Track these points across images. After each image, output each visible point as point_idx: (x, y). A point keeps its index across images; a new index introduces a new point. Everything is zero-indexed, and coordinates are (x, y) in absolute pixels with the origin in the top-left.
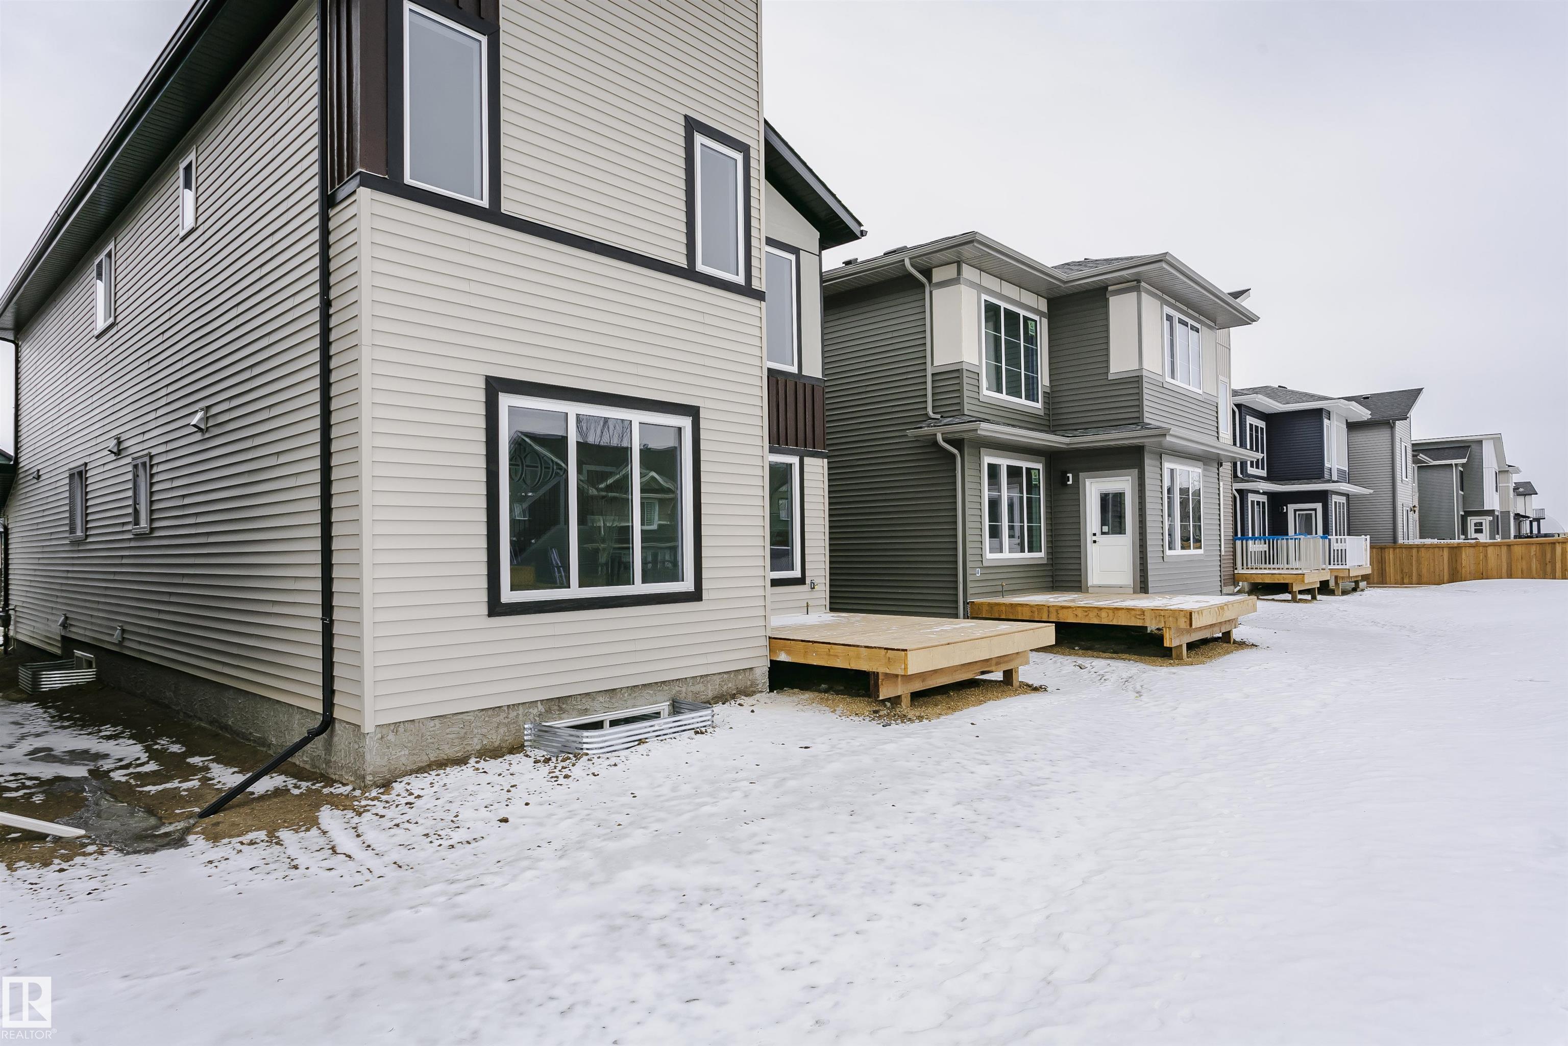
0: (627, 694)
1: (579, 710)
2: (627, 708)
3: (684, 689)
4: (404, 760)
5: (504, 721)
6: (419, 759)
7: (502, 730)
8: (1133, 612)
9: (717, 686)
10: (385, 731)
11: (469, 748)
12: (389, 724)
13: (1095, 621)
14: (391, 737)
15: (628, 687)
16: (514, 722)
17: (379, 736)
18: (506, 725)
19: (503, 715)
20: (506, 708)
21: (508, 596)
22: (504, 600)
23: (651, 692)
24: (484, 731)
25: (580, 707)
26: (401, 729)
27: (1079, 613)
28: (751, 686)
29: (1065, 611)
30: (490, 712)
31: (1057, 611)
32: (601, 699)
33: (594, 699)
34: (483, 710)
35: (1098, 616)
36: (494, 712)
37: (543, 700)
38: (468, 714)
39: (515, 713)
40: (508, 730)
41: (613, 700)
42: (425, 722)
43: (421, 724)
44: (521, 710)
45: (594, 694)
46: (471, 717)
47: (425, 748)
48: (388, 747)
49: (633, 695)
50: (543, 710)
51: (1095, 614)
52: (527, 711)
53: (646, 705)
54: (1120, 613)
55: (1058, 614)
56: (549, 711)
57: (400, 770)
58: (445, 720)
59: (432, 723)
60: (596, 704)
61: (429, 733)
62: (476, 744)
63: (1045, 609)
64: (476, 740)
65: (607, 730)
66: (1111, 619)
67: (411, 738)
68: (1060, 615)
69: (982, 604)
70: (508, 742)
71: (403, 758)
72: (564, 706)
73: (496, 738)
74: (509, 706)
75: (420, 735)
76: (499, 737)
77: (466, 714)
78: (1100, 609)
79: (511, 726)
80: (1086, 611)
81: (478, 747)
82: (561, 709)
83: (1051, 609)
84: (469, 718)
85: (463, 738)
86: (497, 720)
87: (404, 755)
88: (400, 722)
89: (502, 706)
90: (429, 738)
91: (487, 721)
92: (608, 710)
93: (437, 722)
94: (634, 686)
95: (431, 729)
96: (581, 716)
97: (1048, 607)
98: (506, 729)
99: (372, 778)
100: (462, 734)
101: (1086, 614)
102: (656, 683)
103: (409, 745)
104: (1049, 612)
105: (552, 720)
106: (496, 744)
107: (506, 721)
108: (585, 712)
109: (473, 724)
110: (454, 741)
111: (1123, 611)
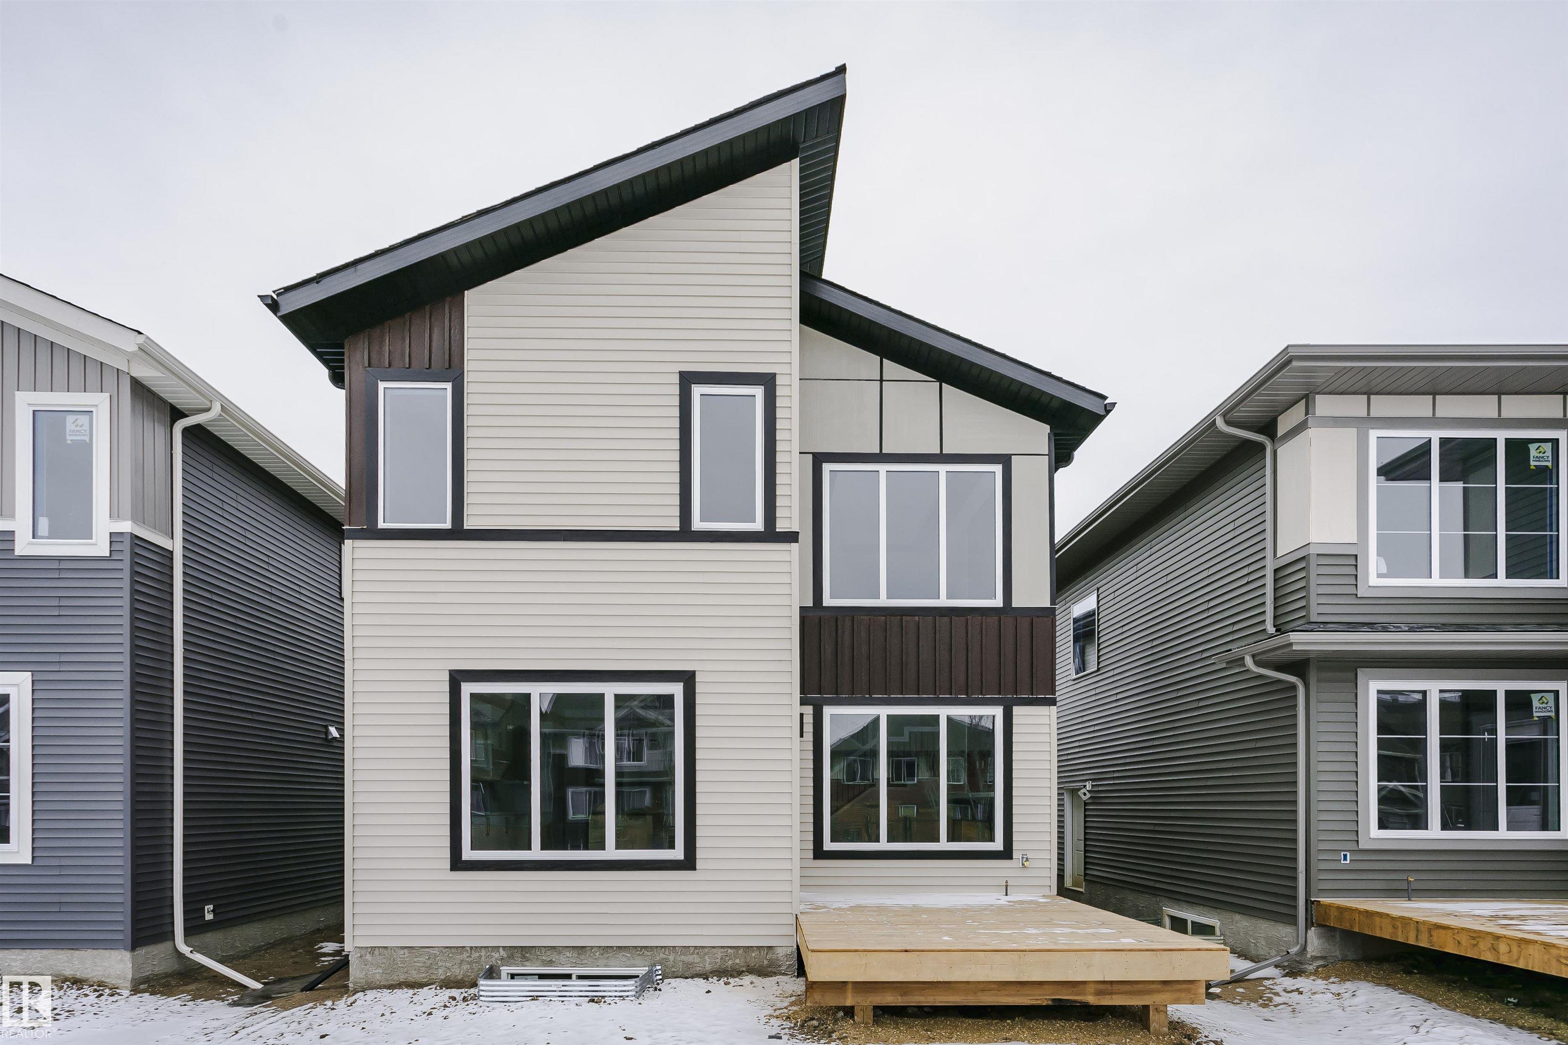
0: (598, 953)
1: (543, 961)
2: (598, 966)
3: (671, 958)
4: (378, 977)
5: (467, 959)
6: (391, 978)
7: (465, 967)
8: (1554, 951)
9: (719, 960)
10: (363, 952)
11: (434, 977)
12: (367, 947)
13: (1489, 957)
14: (368, 957)
15: (600, 947)
16: (476, 962)
17: (359, 955)
18: (470, 963)
19: (465, 955)
20: (469, 949)
21: (468, 854)
22: (465, 857)
23: (629, 955)
24: (448, 965)
25: (544, 958)
26: (377, 952)
27: (1464, 939)
28: (769, 966)
29: (1442, 932)
30: (453, 950)
31: (1430, 930)
32: (568, 954)
33: (560, 953)
34: (447, 947)
35: (1494, 949)
36: (457, 951)
37: (506, 947)
38: (434, 949)
39: (477, 954)
40: (471, 968)
41: (582, 957)
42: (396, 950)
43: (393, 951)
44: (483, 953)
45: (561, 949)
46: (436, 952)
47: (396, 970)
48: (366, 965)
49: (606, 955)
50: (505, 956)
51: (1489, 946)
52: (489, 954)
53: (621, 967)
54: (1531, 949)
55: (1431, 936)
56: (511, 957)
57: (375, 984)
58: (413, 951)
59: (402, 952)
60: (562, 958)
61: (399, 959)
62: (441, 974)
63: (1412, 925)
64: (440, 971)
65: (574, 982)
66: (1515, 957)
67: (384, 961)
68: (1435, 939)
69: (1329, 906)
70: (471, 977)
71: (377, 974)
72: (527, 955)
73: (458, 972)
74: (471, 948)
75: (392, 959)
76: (462, 972)
77: (431, 949)
78: (1497, 938)
79: (474, 965)
80: (1474, 938)
81: (443, 977)
82: (523, 957)
83: (1421, 927)
84: (435, 952)
85: (429, 968)
86: (461, 957)
87: (379, 973)
88: (376, 947)
89: (465, 947)
90: (399, 963)
91: (451, 957)
92: (575, 965)
93: (406, 951)
94: (607, 947)
95: (402, 956)
96: (545, 966)
97: (1417, 922)
98: (468, 966)
99: (353, 986)
100: (428, 964)
101: (1475, 942)
102: (635, 947)
103: (383, 965)
104: (1418, 930)
105: (514, 965)
106: (460, 977)
107: (469, 959)
108: (550, 963)
109: (439, 958)
110: (421, 969)
111: (1537, 947)
